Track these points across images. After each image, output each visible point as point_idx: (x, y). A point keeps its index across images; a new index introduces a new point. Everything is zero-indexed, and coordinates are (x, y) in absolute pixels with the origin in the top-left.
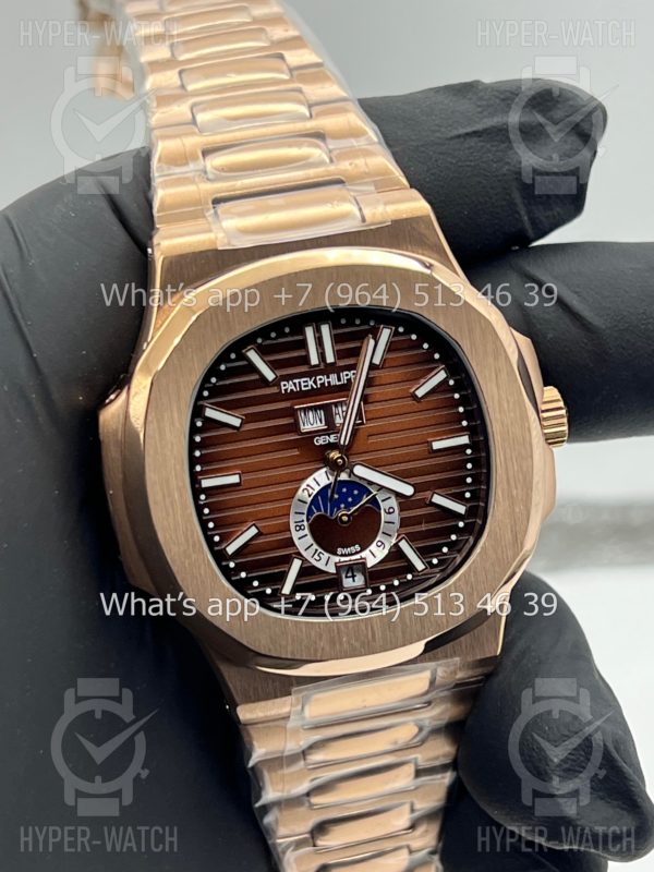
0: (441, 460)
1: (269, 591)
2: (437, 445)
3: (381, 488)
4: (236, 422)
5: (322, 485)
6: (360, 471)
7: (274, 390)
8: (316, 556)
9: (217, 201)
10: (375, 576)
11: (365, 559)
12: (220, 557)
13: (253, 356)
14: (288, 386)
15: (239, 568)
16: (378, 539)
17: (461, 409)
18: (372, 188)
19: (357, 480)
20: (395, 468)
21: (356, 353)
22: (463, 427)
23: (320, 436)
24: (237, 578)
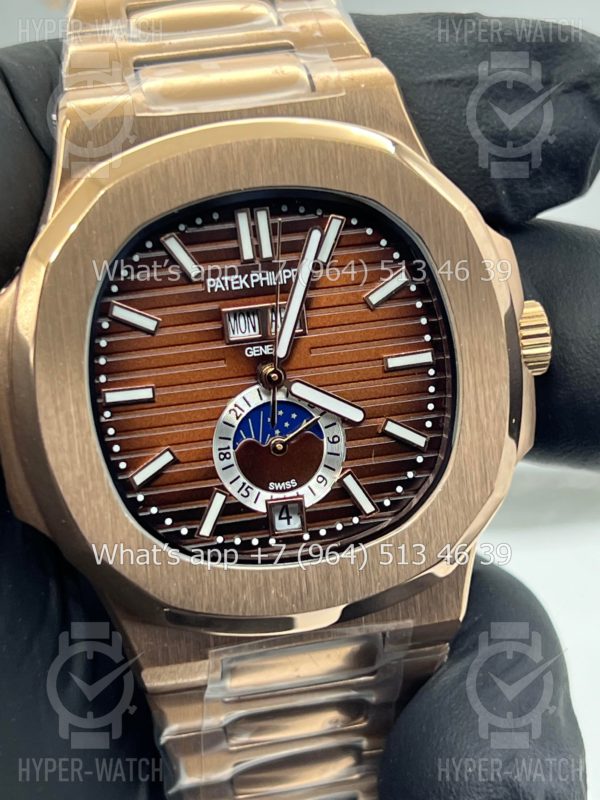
0: (400, 381)
1: (184, 531)
2: (393, 363)
3: (325, 412)
4: (150, 325)
5: (253, 406)
6: (298, 389)
7: (199, 288)
8: (243, 492)
9: (139, 64)
10: (312, 517)
11: (302, 496)
12: (124, 487)
13: (173, 245)
15: (147, 503)
16: (319, 472)
17: (424, 321)
18: (327, 56)
19: (296, 402)
20: (342, 389)
21: (298, 248)
22: (425, 342)
23: (252, 346)
24: (146, 514)
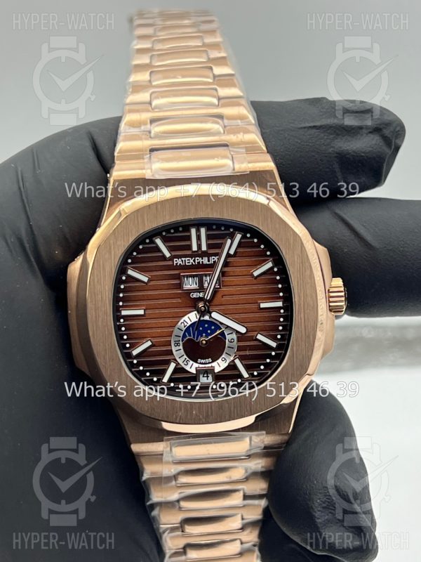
0: (267, 314)
1: (155, 379)
2: (262, 305)
3: (228, 327)
4: (145, 279)
5: (193, 322)
6: (215, 315)
7: (170, 263)
8: (185, 362)
9: (152, 150)
10: (218, 377)
11: (214, 367)
12: (127, 356)
13: (159, 241)
14: (178, 262)
15: (139, 364)
16: (223, 356)
17: (280, 286)
18: (244, 150)
19: (214, 321)
20: (236, 316)
21: (221, 246)
22: (280, 296)
23: (194, 292)
24: (138, 369)
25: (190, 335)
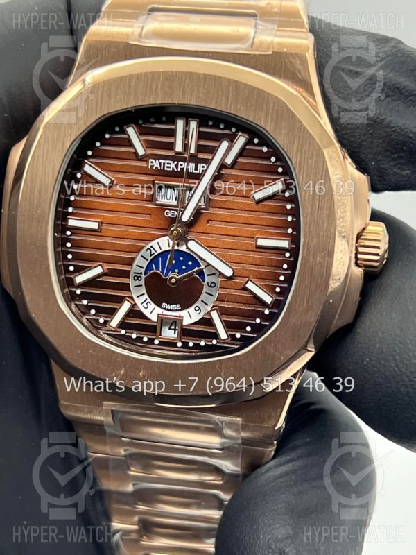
0: (265, 256)
1: (101, 321)
2: (261, 242)
3: (208, 265)
4: (106, 181)
5: (163, 250)
7: (142, 164)
9: (153, 10)
10: (186, 333)
11: (182, 317)
12: (67, 283)
14: (155, 164)
16: (196, 304)
17: (290, 219)
20: (222, 252)
21: (213, 151)
22: (288, 233)
23: (170, 210)
24: (80, 303)
25: (157, 268)
